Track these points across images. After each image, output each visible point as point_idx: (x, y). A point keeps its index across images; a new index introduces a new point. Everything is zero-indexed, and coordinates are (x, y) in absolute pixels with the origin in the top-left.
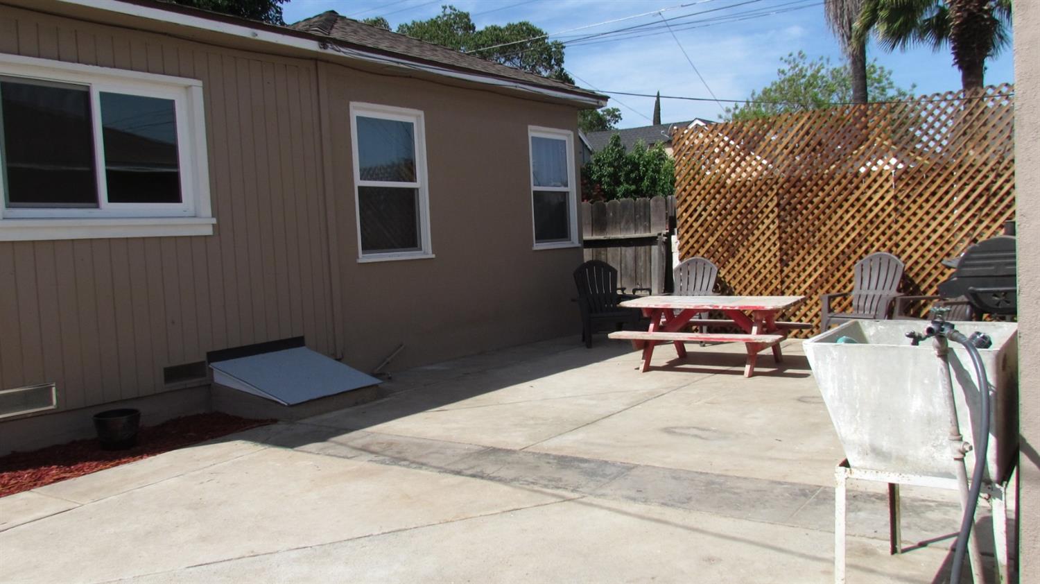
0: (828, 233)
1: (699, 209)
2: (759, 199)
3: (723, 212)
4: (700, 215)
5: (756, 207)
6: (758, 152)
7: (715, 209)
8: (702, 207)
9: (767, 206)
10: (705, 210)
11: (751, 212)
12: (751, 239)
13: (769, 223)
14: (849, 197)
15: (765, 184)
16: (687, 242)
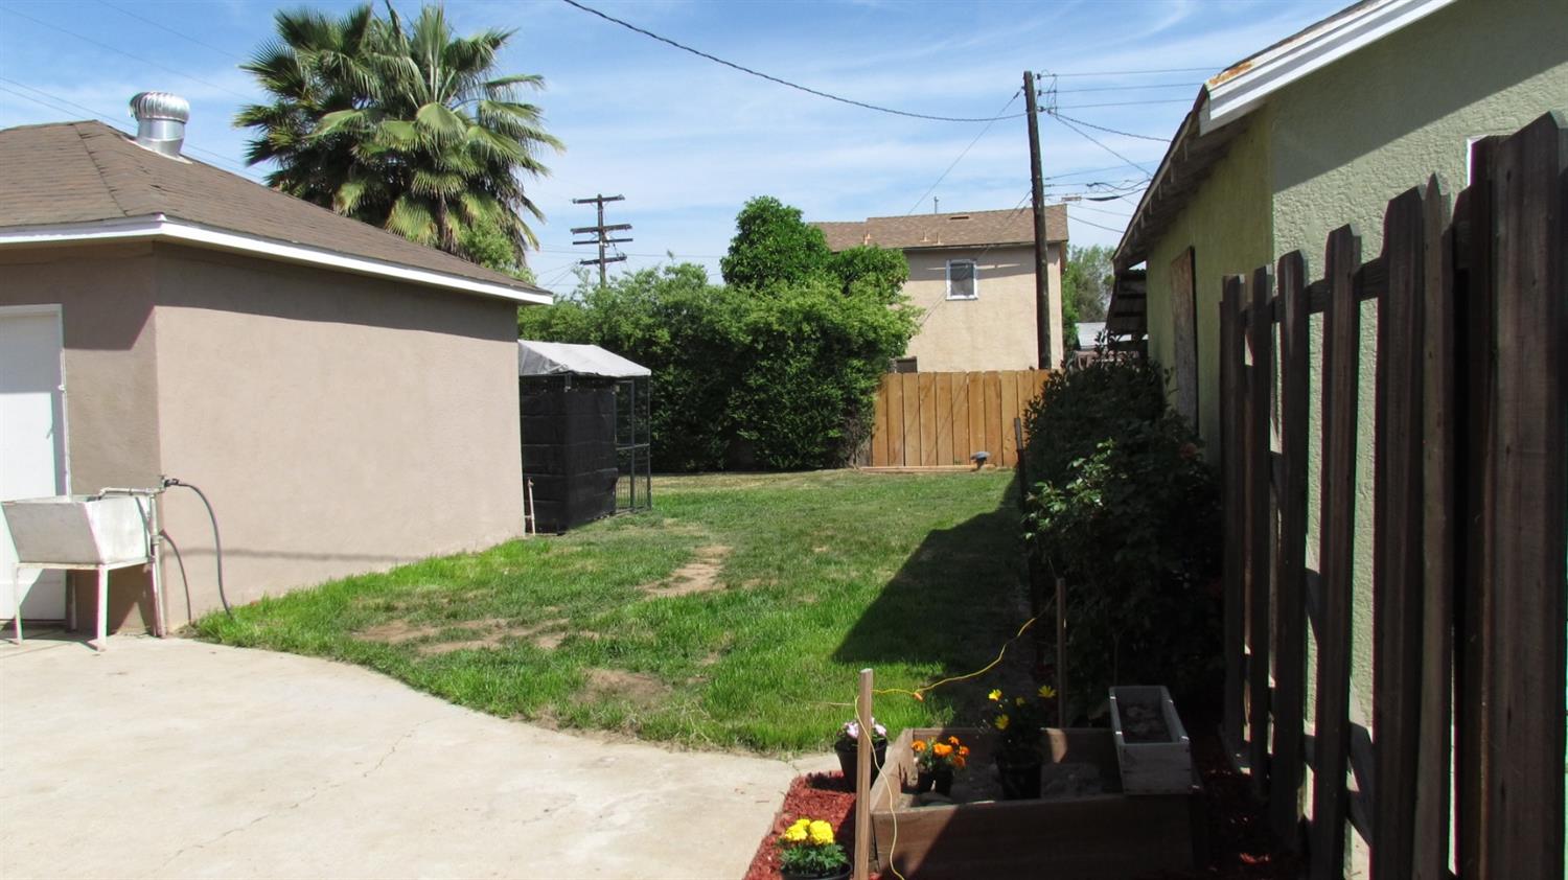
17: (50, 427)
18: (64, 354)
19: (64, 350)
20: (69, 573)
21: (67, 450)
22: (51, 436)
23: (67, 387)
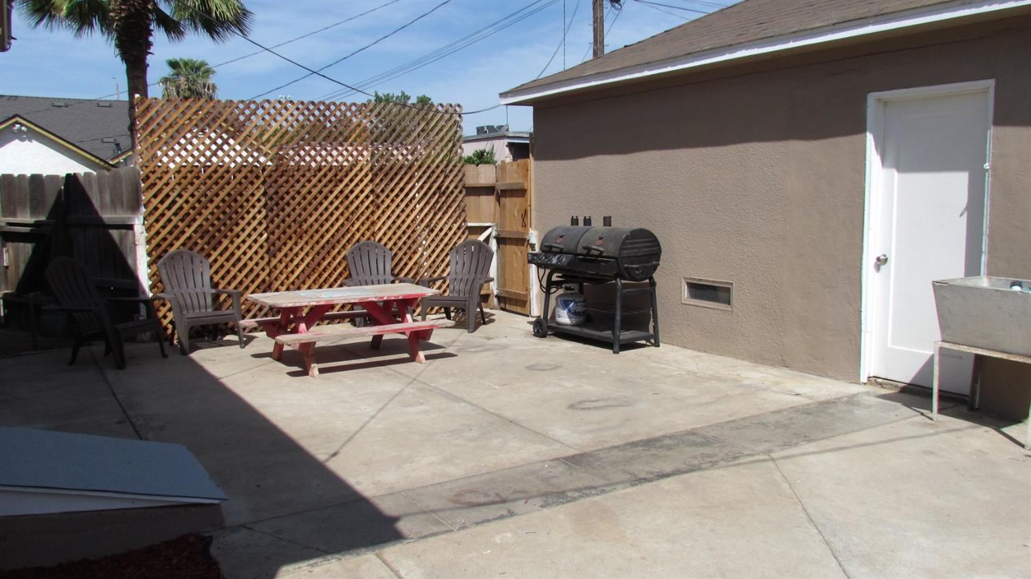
0: (293, 224)
1: (173, 195)
2: (244, 187)
3: (203, 199)
4: (174, 202)
5: (241, 195)
6: (239, 140)
7: (193, 195)
8: (176, 193)
9: (253, 195)
10: (180, 196)
11: (236, 201)
12: (237, 229)
13: (256, 214)
14: (324, 189)
15: (251, 173)
16: (158, 233)
17: (965, 206)
18: (992, 132)
19: (992, 127)
20: (978, 357)
21: (986, 229)
22: (965, 215)
23: (993, 167)
